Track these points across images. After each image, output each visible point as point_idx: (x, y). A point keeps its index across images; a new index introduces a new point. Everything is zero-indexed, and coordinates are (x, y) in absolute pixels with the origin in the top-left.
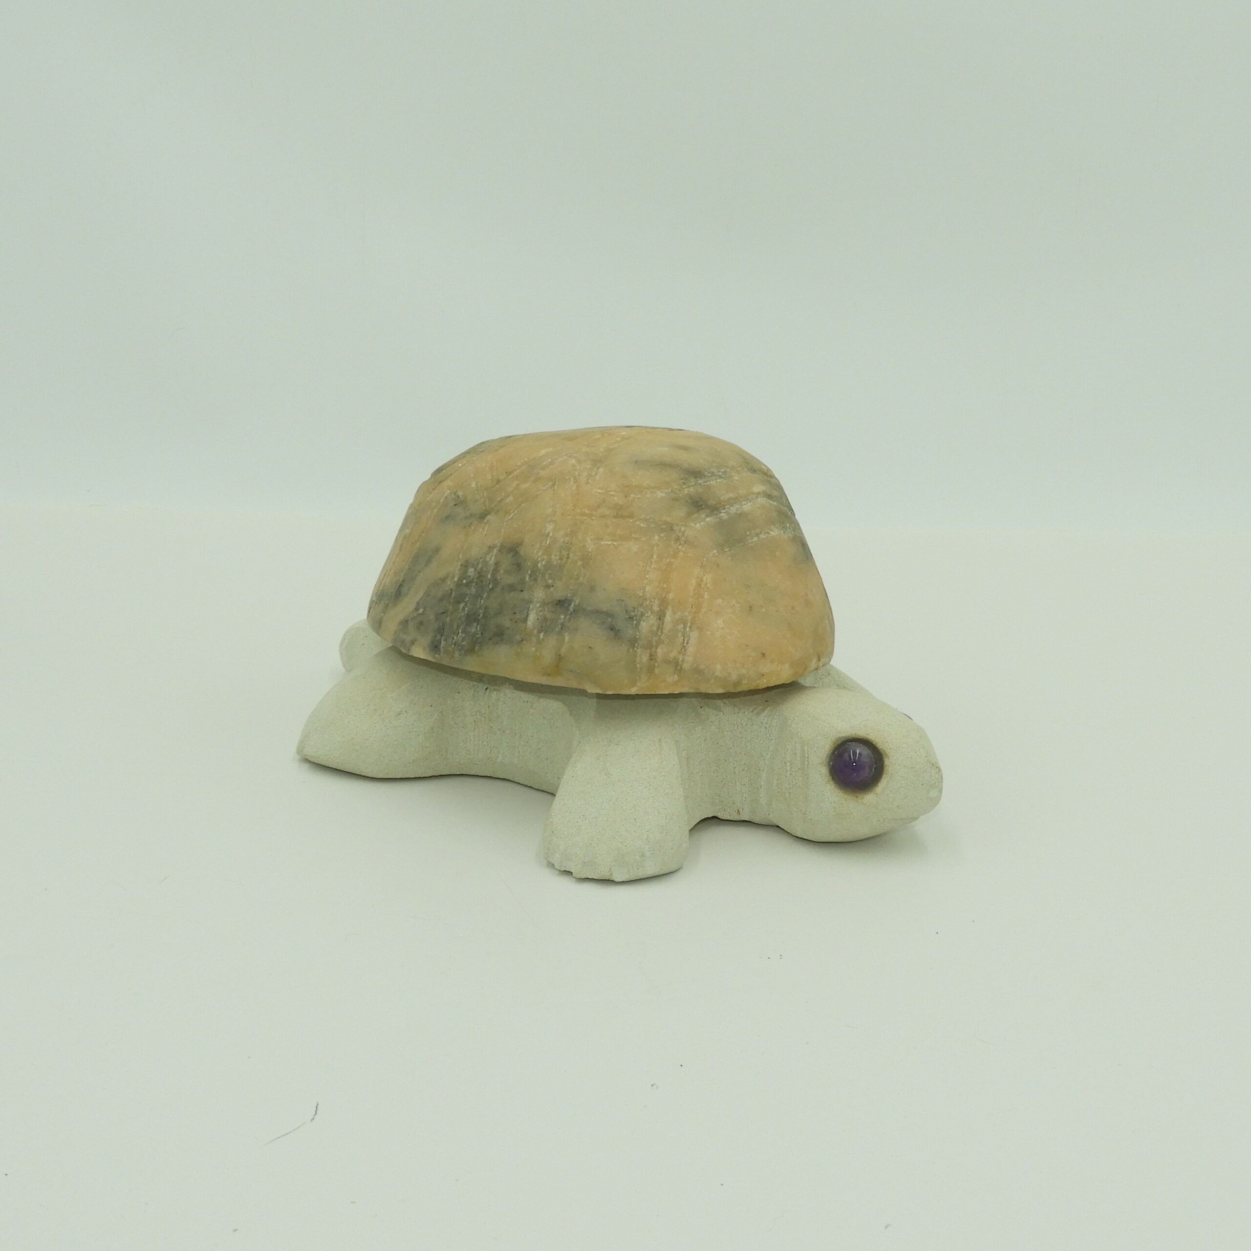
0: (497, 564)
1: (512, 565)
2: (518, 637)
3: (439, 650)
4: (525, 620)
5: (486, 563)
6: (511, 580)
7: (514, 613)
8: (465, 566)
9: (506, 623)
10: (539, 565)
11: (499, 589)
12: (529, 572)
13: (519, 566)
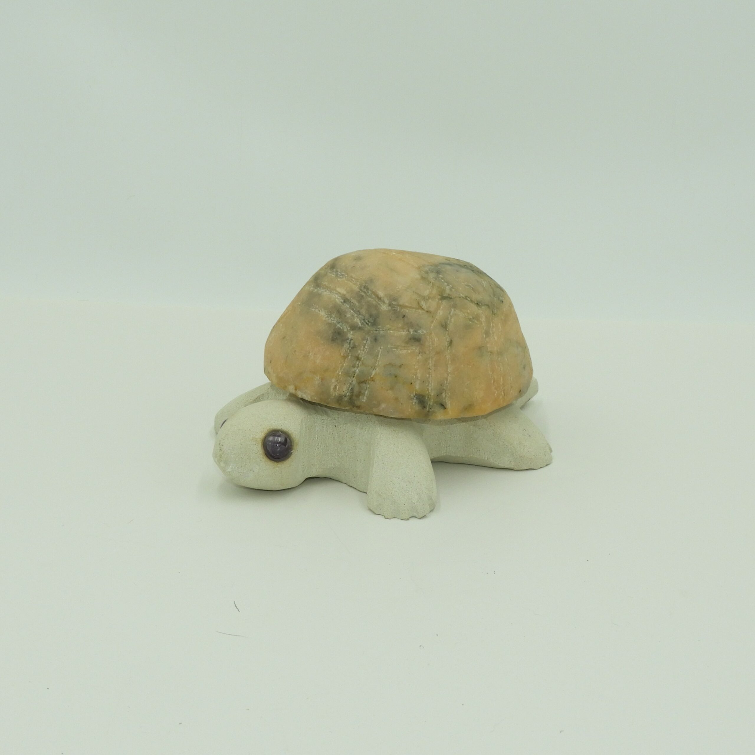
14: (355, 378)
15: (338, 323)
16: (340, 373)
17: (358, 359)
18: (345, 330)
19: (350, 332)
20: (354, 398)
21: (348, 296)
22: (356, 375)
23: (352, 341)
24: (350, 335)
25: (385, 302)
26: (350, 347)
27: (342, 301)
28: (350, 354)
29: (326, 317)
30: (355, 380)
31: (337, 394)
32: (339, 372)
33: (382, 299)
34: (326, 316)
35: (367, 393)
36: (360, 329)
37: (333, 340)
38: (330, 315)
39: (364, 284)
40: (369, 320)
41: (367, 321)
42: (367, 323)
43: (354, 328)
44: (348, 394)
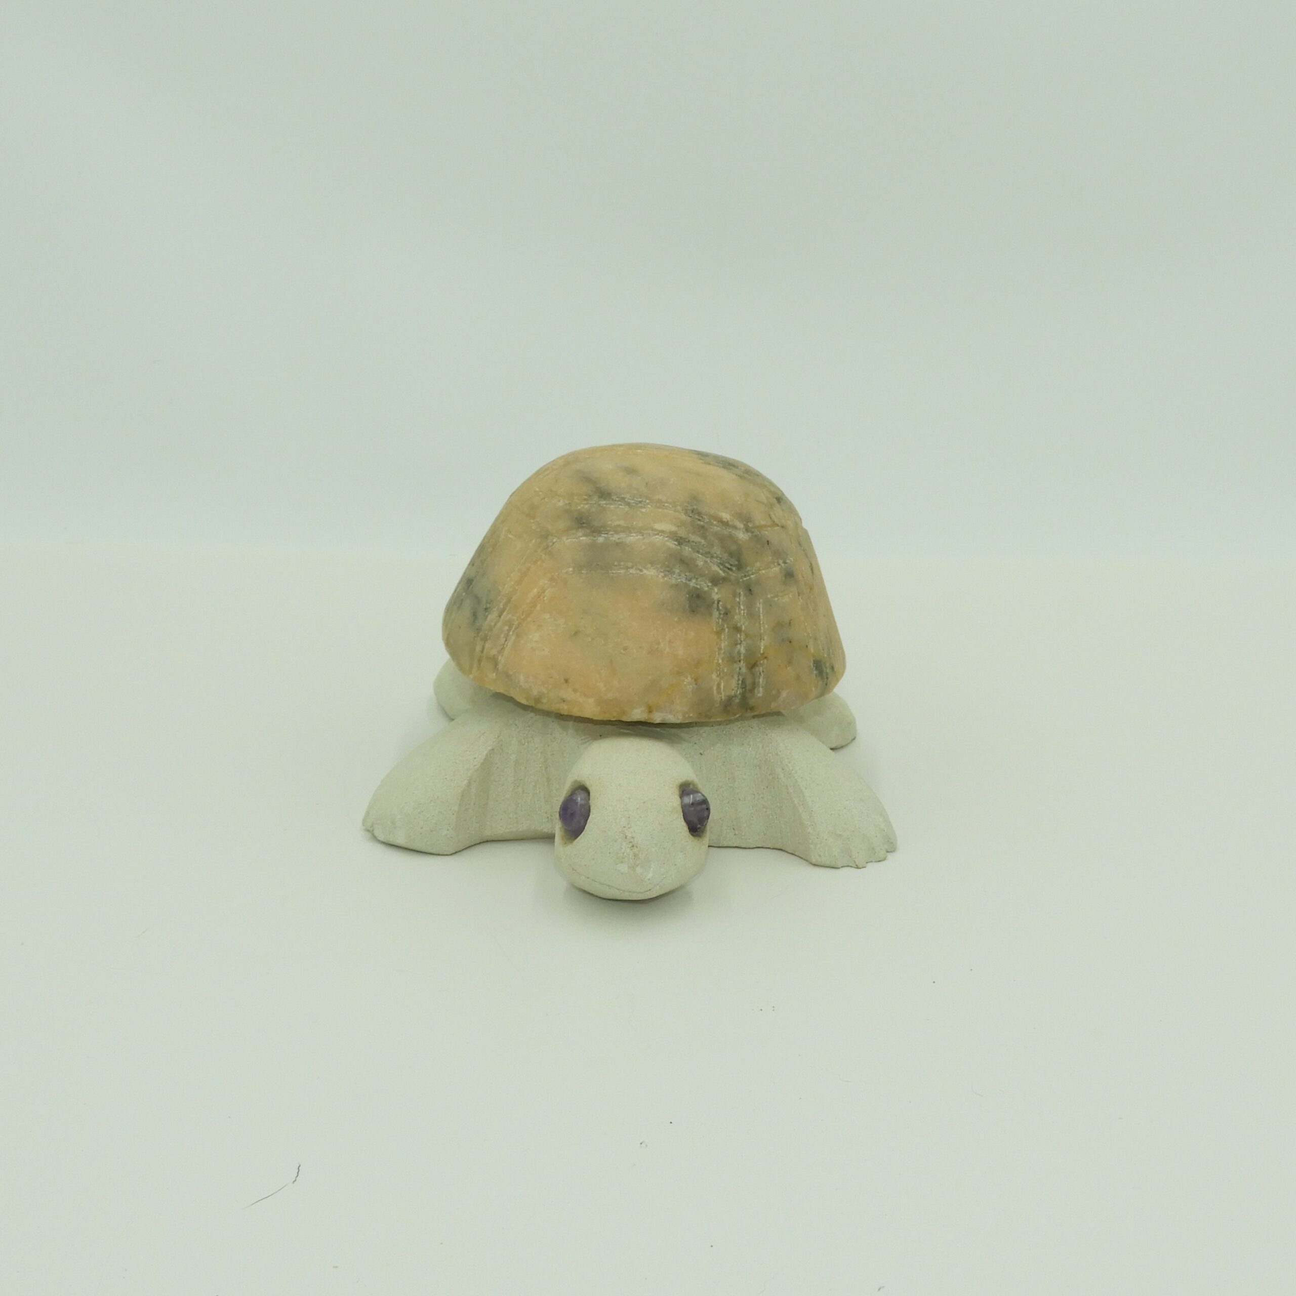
14: (742, 662)
15: (690, 580)
16: (720, 661)
17: (737, 629)
18: (706, 589)
19: (712, 589)
20: (748, 695)
21: (682, 533)
22: (742, 658)
23: (721, 603)
24: (716, 594)
25: (738, 526)
26: (720, 614)
27: (676, 543)
28: (726, 626)
29: (663, 577)
30: (744, 666)
31: (723, 698)
32: (718, 660)
33: (730, 523)
34: (662, 574)
35: (763, 681)
36: (725, 580)
37: (693, 610)
38: (669, 571)
39: (690, 508)
40: (730, 562)
41: (727, 565)
42: (729, 569)
43: (716, 581)
44: (738, 692)
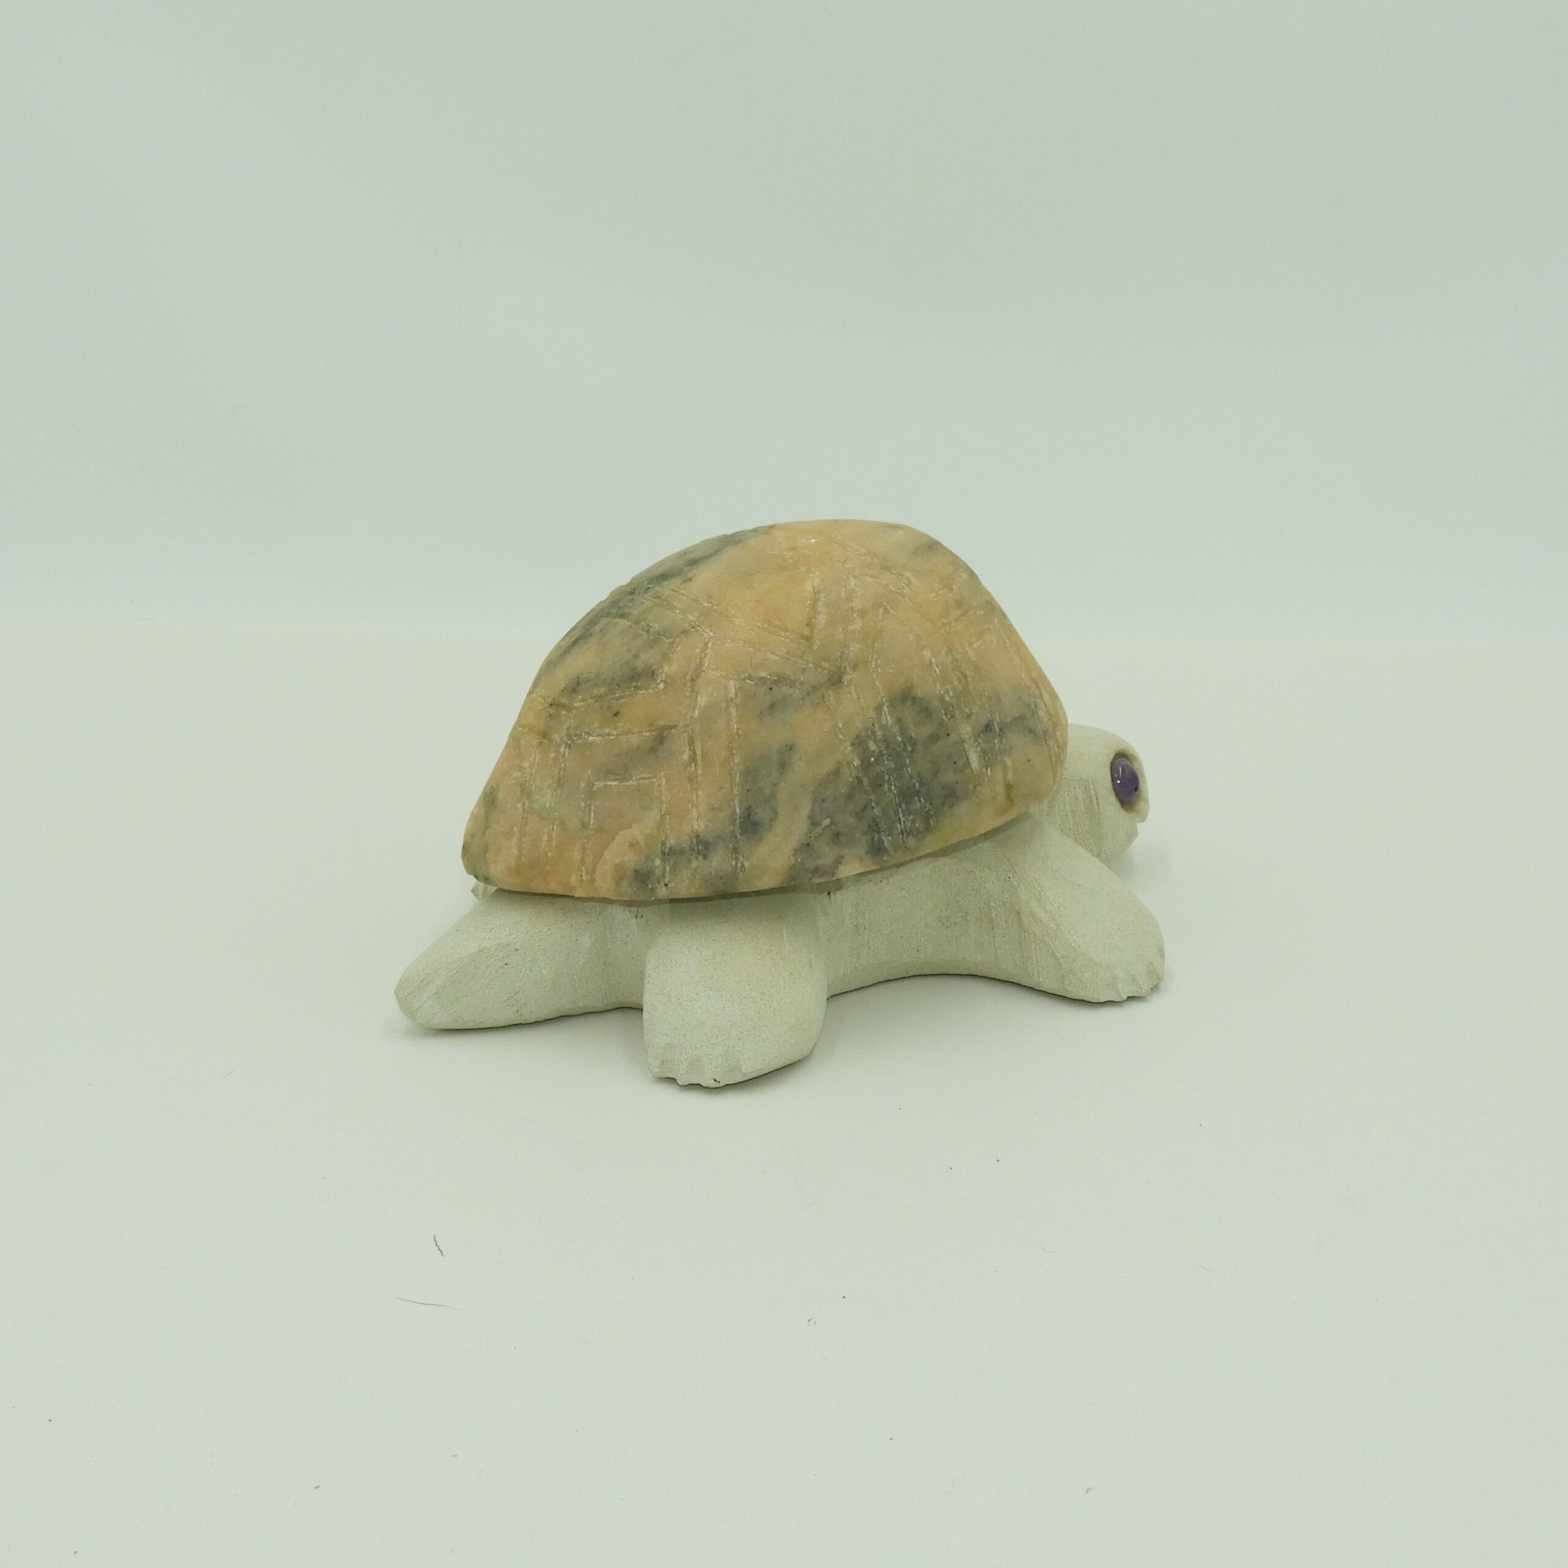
0: (899, 721)
1: (919, 712)
2: (971, 787)
3: (886, 850)
4: (968, 763)
5: (883, 727)
6: (926, 730)
7: (955, 763)
8: (859, 743)
9: (950, 777)
10: (947, 699)
11: (919, 747)
12: (943, 712)
13: (925, 711)
